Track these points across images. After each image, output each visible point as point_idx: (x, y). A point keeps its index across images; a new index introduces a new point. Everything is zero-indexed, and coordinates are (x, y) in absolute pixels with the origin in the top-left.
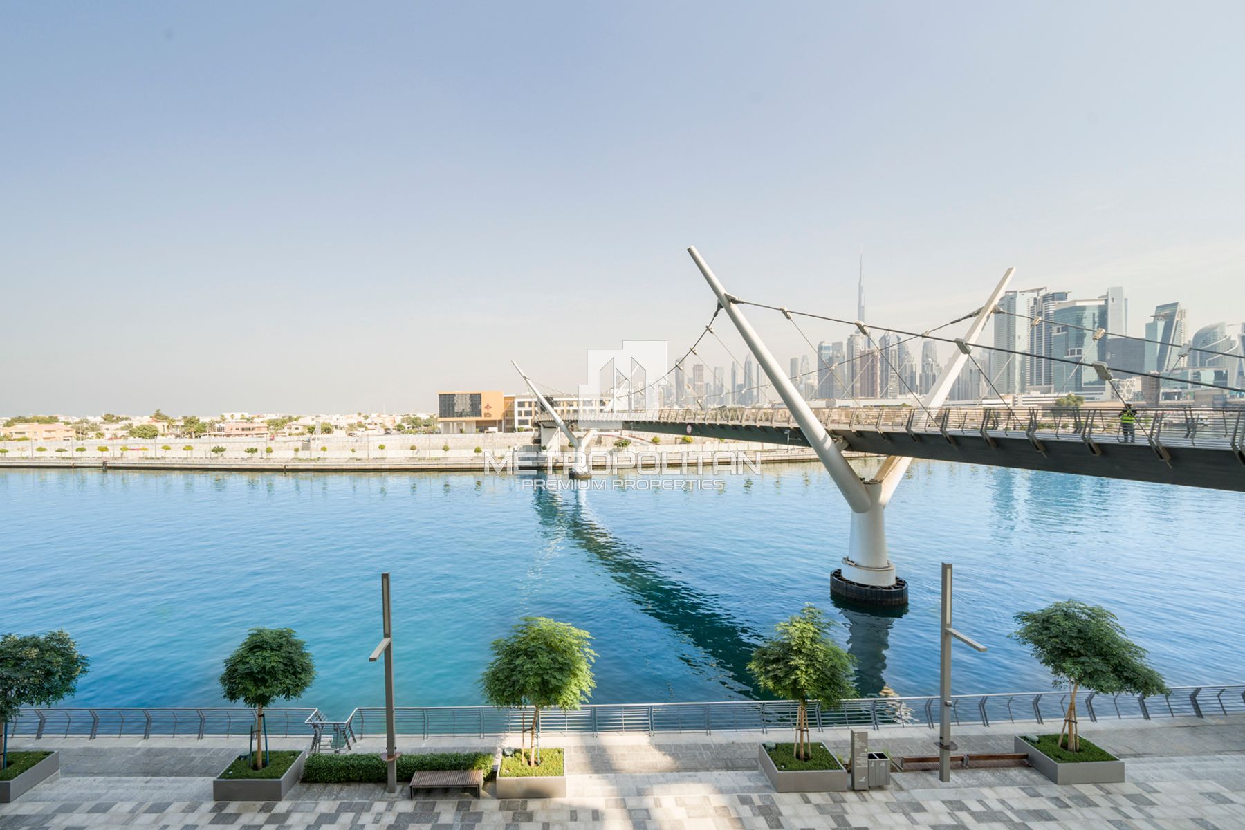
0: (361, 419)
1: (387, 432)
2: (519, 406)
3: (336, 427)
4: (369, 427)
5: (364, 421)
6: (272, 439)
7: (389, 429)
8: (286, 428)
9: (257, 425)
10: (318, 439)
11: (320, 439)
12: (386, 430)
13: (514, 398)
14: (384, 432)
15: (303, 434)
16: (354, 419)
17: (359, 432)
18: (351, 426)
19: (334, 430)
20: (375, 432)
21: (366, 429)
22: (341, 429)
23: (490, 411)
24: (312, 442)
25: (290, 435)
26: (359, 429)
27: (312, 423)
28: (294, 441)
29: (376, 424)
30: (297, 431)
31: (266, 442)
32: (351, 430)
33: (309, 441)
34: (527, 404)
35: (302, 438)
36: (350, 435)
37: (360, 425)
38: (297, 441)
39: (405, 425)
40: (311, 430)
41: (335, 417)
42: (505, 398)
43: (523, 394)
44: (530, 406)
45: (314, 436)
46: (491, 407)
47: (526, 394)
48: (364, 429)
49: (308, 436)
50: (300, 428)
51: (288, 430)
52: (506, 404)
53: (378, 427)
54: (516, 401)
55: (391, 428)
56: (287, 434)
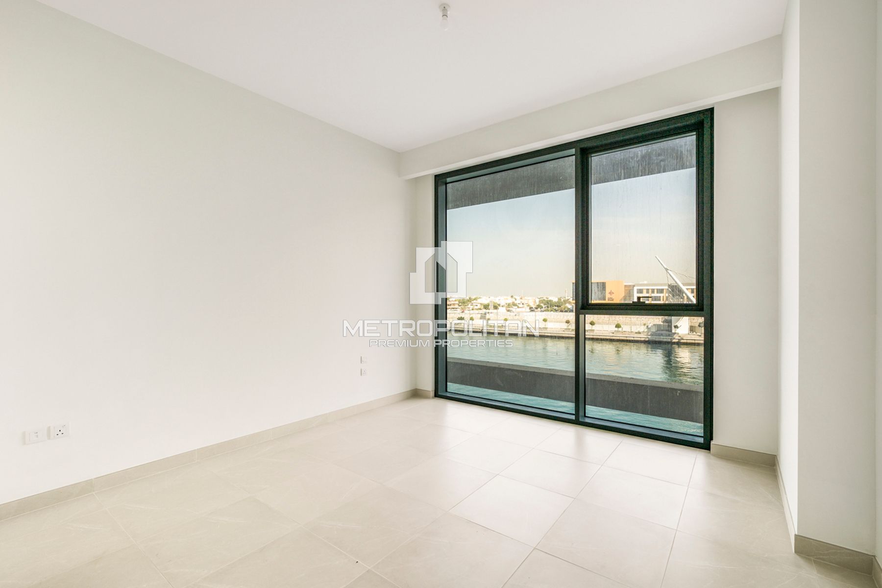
0: (514, 300)
1: (532, 310)
2: (638, 293)
3: (499, 305)
4: (520, 306)
5: (516, 302)
6: (463, 312)
7: (532, 308)
8: (469, 305)
9: (452, 303)
10: (491, 313)
11: (492, 314)
12: (531, 308)
13: (634, 286)
14: (529, 310)
15: (480, 309)
16: (510, 301)
17: (514, 309)
18: (509, 305)
19: (499, 307)
20: (523, 310)
21: (518, 307)
22: (503, 306)
23: (613, 296)
24: (487, 314)
25: (472, 309)
26: (514, 307)
27: (486, 302)
28: (476, 314)
29: (523, 304)
30: (477, 307)
31: (459, 314)
32: (509, 306)
33: (485, 314)
34: (645, 291)
35: (481, 312)
36: (508, 311)
37: (514, 305)
38: (478, 314)
39: (542, 305)
40: (486, 307)
41: (497, 299)
42: (625, 286)
43: (641, 283)
44: (648, 292)
45: (487, 311)
46: (613, 293)
47: (643, 283)
48: (516, 307)
49: (484, 311)
50: (479, 305)
51: (472, 307)
52: (625, 290)
53: (525, 306)
54: (635, 289)
55: (534, 307)
56: (471, 309)
